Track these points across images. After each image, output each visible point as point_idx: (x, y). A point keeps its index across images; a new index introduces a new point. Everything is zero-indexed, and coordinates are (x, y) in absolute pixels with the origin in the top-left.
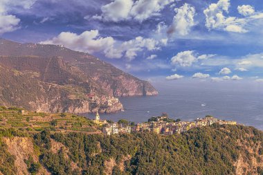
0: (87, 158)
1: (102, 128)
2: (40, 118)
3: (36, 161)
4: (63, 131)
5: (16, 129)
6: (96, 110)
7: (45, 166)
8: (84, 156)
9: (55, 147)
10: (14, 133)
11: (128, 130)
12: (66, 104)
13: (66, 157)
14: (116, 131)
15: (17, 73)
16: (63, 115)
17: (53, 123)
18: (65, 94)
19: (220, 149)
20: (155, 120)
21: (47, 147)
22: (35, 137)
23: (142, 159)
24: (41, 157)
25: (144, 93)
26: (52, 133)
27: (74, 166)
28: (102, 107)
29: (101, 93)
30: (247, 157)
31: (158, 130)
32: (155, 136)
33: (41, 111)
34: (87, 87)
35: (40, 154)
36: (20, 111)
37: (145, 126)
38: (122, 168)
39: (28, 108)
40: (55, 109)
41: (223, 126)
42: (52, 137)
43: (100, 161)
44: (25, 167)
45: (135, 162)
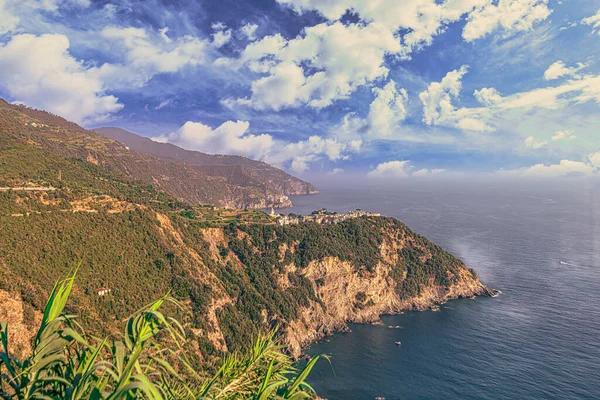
0: (266, 244)
1: (276, 220)
2: (228, 213)
3: (226, 246)
4: (246, 223)
5: (210, 222)
6: (271, 206)
7: (233, 250)
8: (263, 243)
9: (241, 235)
10: (209, 226)
11: (296, 221)
12: (248, 201)
13: (249, 243)
14: (287, 222)
15: (209, 178)
16: (246, 210)
17: (238, 217)
18: (246, 194)
19: (368, 235)
20: (317, 213)
21: (234, 236)
22: (225, 228)
23: (308, 244)
24: (230, 243)
25: (308, 192)
26: (238, 224)
27: (255, 250)
28: (276, 204)
29: (275, 193)
30: (389, 242)
31: (319, 221)
32: (318, 226)
33: (229, 207)
34: (263, 189)
35: (229, 241)
36: (213, 208)
37: (310, 218)
38: (292, 252)
39: (218, 205)
40: (240, 206)
41: (370, 217)
42: (238, 227)
43: (276, 245)
44: (218, 251)
45: (302, 246)
